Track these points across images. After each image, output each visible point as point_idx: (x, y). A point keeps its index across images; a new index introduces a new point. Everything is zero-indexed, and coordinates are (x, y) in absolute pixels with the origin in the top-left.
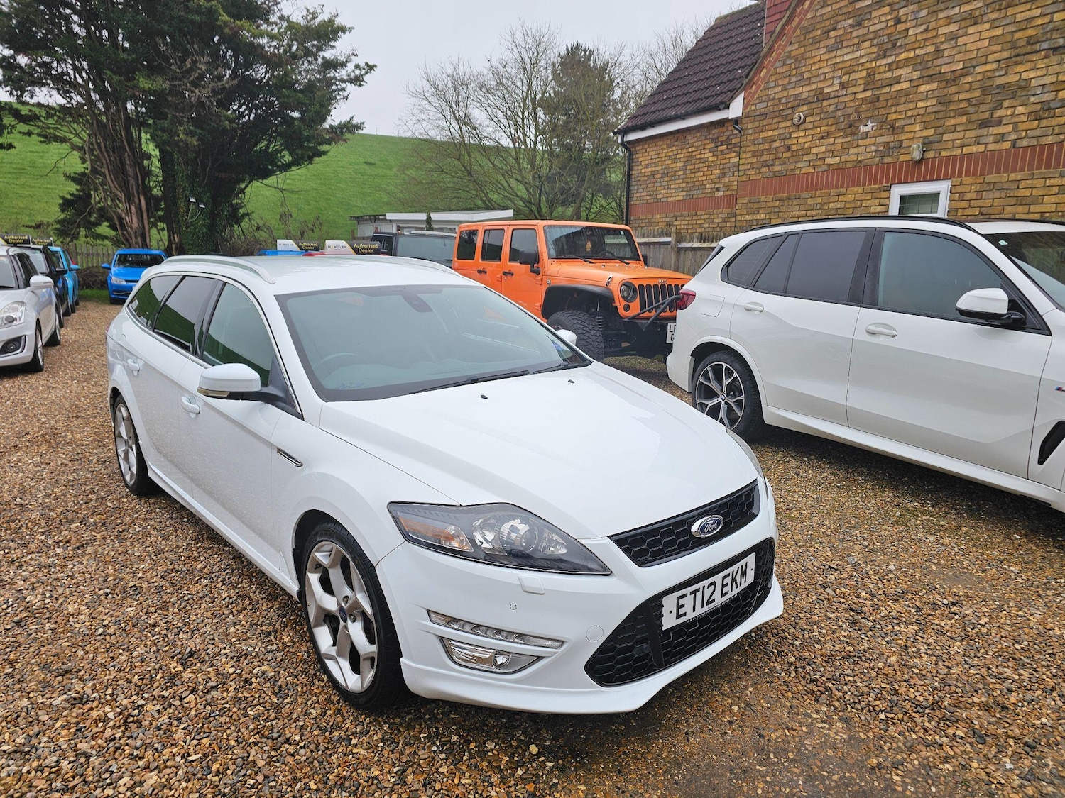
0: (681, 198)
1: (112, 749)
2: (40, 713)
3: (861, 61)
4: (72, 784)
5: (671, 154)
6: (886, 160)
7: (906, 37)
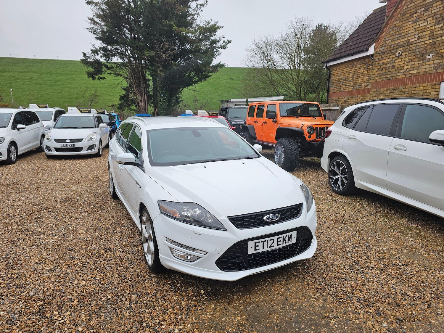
0: (351, 90)
1: (76, 273)
2: (60, 260)
3: (428, 26)
4: (61, 281)
5: (347, 70)
6: (439, 71)
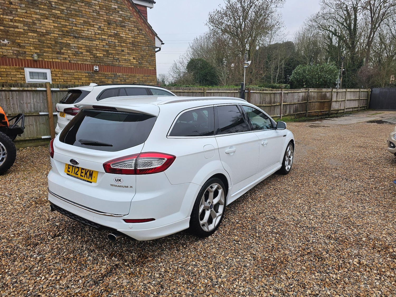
6: (19, 57)
7: (17, 11)
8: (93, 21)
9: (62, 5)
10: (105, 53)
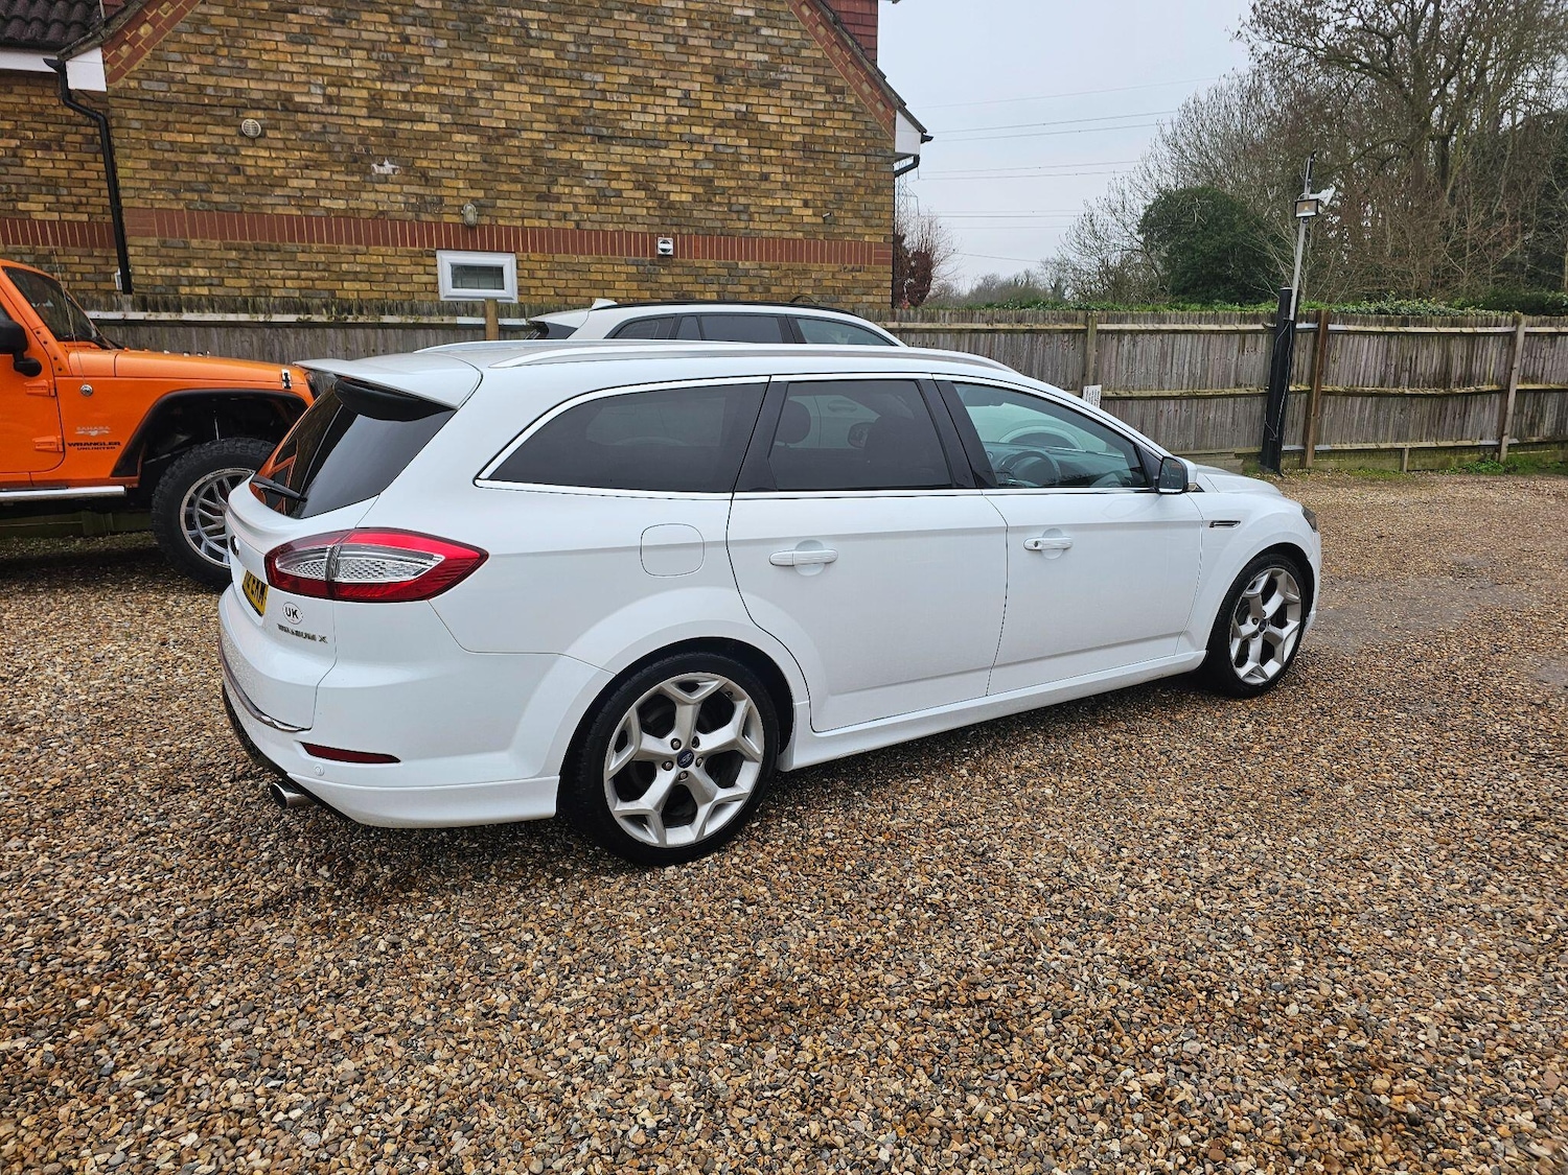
3: (356, 75)
6: (424, 217)
7: (422, 64)
8: (664, 73)
9: (561, 28)
10: (700, 190)
